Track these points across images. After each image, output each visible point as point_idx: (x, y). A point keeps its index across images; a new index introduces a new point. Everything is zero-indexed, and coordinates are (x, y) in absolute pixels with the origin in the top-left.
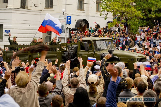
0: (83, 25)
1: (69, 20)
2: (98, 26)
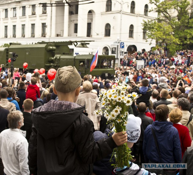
0: (133, 49)
1: (122, 46)
2: (144, 50)
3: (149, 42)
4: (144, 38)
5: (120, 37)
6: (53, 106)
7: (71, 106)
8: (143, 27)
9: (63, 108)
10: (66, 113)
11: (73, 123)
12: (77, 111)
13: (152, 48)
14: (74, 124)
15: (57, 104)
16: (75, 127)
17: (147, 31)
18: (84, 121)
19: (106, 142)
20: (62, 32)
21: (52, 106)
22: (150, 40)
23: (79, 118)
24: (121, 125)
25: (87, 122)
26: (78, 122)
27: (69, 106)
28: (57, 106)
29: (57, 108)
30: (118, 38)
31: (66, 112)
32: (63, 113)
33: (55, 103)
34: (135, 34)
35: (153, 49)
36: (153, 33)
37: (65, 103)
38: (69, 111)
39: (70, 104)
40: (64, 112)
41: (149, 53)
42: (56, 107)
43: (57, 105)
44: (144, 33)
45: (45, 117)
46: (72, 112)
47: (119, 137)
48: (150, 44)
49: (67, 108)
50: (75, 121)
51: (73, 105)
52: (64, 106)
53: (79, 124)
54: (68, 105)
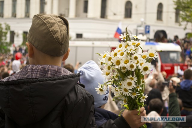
1: (147, 30)
2: (176, 37)
3: (183, 27)
4: (177, 21)
5: (145, 18)
6: (32, 73)
7: (61, 73)
8: (175, 6)
9: (49, 75)
10: (54, 82)
11: (65, 97)
12: (71, 79)
13: (186, 34)
14: (67, 98)
15: (38, 69)
16: (69, 104)
17: (181, 12)
18: (82, 95)
19: (114, 125)
20: (67, 11)
21: (30, 73)
22: (184, 23)
23: (74, 89)
24: (137, 100)
25: (87, 96)
26: (72, 95)
27: (57, 72)
28: (39, 73)
29: (38, 75)
30: (143, 20)
31: (55, 80)
32: (51, 82)
33: (34, 68)
34: (164, 15)
35: (188, 36)
36: (188, 14)
37: (50, 68)
38: (59, 79)
39: (59, 69)
40: (51, 80)
41: (183, 42)
42: (37, 73)
43: (37, 71)
44: (177, 14)
45: (21, 88)
46: (63, 81)
47: (135, 118)
48: (185, 29)
49: (54, 75)
50: (68, 95)
51: (64, 71)
52: (50, 73)
53: (75, 99)
54: (55, 71)
